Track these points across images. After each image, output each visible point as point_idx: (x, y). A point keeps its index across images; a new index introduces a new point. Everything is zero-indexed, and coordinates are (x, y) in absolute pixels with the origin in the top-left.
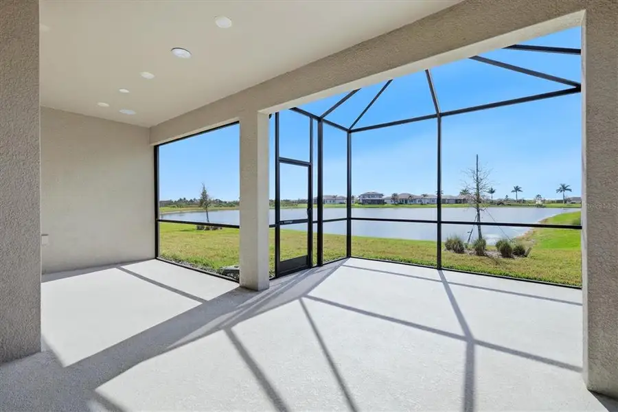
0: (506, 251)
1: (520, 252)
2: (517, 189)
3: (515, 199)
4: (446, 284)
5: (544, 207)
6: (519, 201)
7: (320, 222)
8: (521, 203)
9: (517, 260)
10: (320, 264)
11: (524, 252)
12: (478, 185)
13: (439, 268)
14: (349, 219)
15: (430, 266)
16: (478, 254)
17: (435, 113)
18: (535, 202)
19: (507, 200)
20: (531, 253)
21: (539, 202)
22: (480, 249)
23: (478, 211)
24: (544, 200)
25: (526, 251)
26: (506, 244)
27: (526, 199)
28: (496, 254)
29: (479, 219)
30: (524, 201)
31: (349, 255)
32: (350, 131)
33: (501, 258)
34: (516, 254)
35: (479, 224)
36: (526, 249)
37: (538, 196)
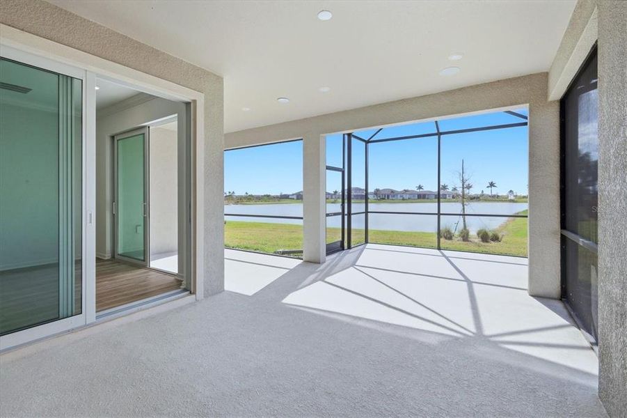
0: (484, 237)
1: (496, 238)
2: (492, 185)
3: (490, 194)
4: (447, 258)
5: (516, 202)
6: (494, 196)
7: (349, 214)
8: (495, 198)
9: (493, 244)
10: (349, 247)
11: (498, 238)
12: (463, 185)
13: (439, 248)
14: (367, 212)
15: (432, 248)
16: (464, 240)
17: (436, 132)
18: (508, 197)
19: (482, 195)
20: (503, 239)
21: (512, 197)
22: (465, 237)
23: (463, 206)
24: (516, 196)
25: (500, 237)
26: (485, 232)
27: (499, 195)
28: (478, 240)
29: (464, 212)
30: (498, 196)
31: (367, 242)
32: (367, 142)
33: (481, 243)
34: (493, 240)
35: (464, 215)
36: (500, 236)
37: (511, 191)
